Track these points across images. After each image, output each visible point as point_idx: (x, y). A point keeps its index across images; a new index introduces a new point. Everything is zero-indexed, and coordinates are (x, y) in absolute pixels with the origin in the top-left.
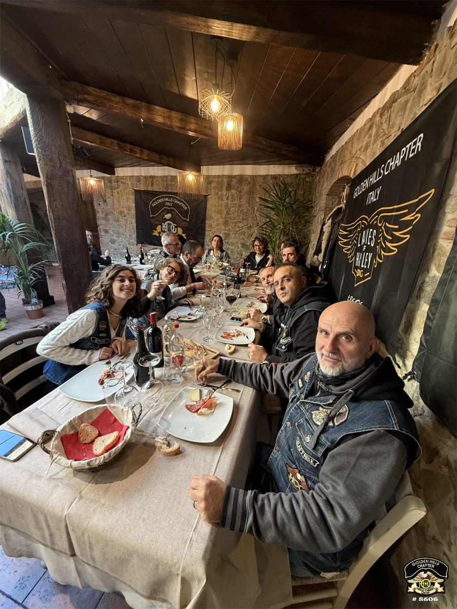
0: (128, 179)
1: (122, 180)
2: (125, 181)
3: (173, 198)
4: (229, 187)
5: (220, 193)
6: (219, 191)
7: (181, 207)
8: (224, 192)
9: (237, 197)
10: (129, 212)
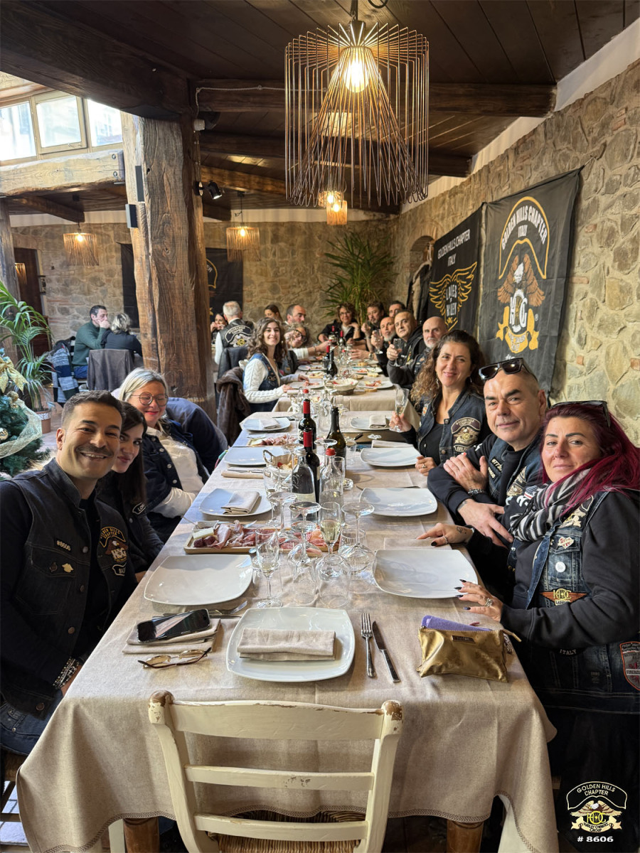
0: (110, 228)
1: (99, 231)
2: (103, 231)
4: (276, 239)
5: (262, 247)
8: (269, 245)
9: (288, 252)
10: (110, 278)
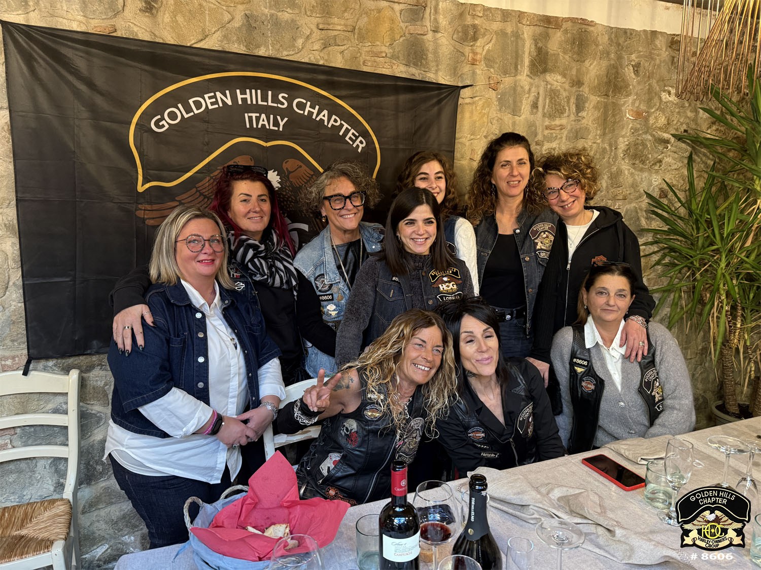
3: (293, 90)
4: (541, 62)
5: (508, 81)
6: (505, 73)
7: (334, 135)
9: (568, 101)
